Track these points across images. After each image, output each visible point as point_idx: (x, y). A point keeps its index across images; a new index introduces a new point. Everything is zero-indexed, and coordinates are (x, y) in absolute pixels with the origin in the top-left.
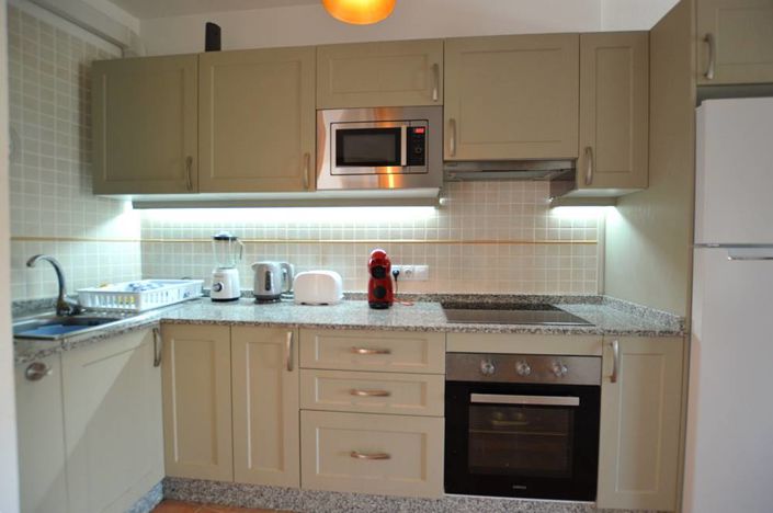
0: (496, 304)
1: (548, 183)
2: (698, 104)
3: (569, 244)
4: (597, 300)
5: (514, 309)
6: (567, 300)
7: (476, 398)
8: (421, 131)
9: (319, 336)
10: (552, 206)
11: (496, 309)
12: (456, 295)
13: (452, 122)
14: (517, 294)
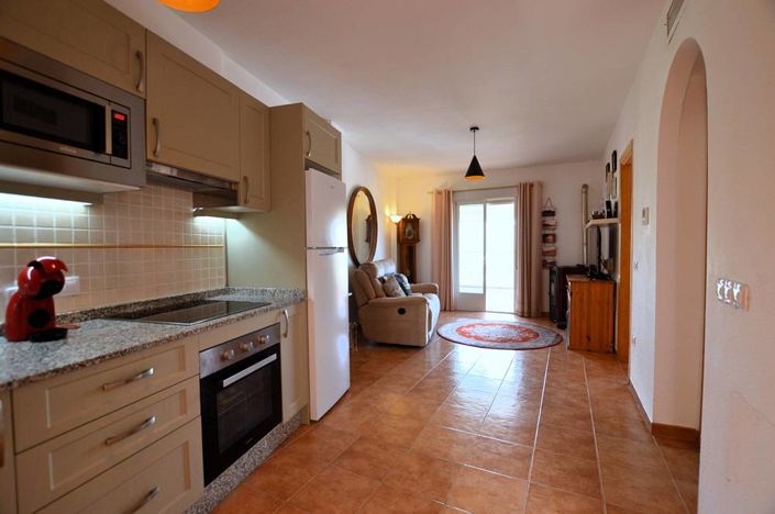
0: (145, 311)
1: (191, 194)
2: (307, 169)
3: (205, 248)
4: (226, 291)
5: (172, 310)
6: (210, 294)
7: (226, 382)
8: (122, 118)
9: (50, 389)
10: (196, 214)
11: (157, 313)
12: (116, 307)
13: (155, 122)
14: (174, 295)
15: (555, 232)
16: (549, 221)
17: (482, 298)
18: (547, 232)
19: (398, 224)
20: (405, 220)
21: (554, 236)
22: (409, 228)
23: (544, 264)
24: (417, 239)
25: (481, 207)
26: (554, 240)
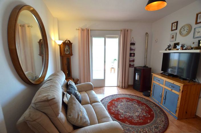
15: (135, 52)
16: (133, 47)
17: (103, 81)
18: (132, 52)
19: (60, 46)
20: (64, 43)
21: (134, 54)
22: (67, 48)
23: (130, 66)
24: (71, 54)
25: (103, 39)
26: (134, 56)
